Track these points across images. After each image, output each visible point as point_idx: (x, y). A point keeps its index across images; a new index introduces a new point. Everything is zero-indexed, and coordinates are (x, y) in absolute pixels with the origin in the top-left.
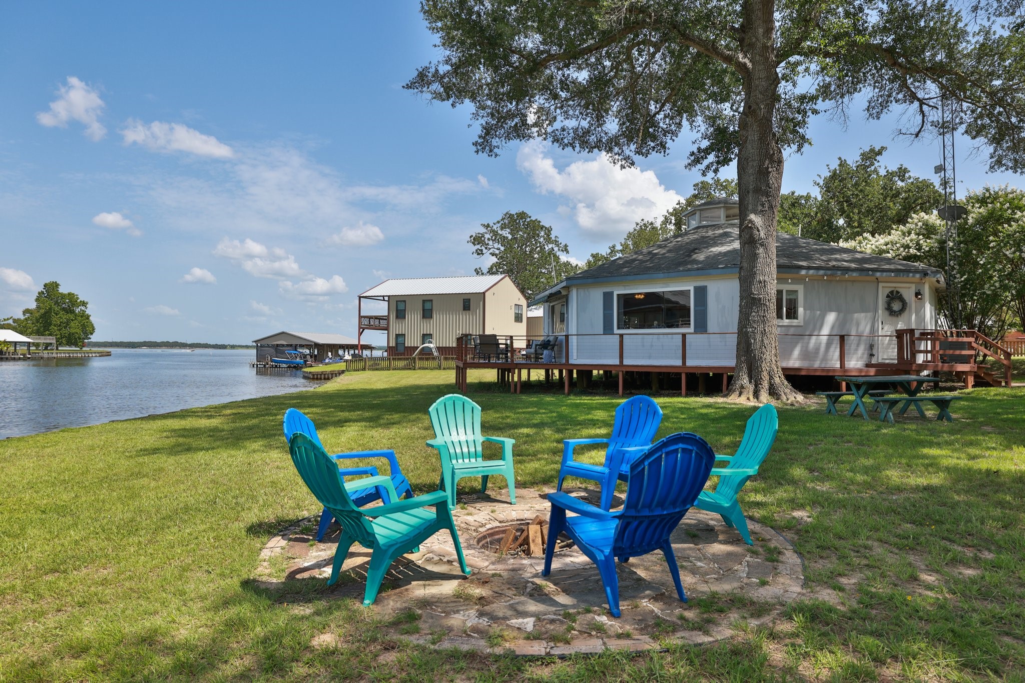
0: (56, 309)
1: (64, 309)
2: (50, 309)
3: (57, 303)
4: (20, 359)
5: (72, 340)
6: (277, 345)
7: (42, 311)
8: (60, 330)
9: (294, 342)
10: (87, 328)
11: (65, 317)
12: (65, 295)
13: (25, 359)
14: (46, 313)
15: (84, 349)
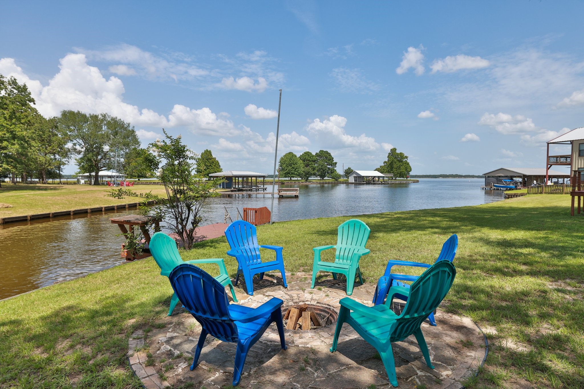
0: (395, 160)
1: (398, 160)
2: (393, 161)
3: (395, 158)
4: (379, 184)
5: (401, 175)
6: (499, 176)
7: (390, 162)
8: (397, 170)
9: (509, 174)
10: (408, 169)
11: (399, 164)
12: (399, 154)
13: (382, 184)
14: (391, 162)
15: (408, 179)
